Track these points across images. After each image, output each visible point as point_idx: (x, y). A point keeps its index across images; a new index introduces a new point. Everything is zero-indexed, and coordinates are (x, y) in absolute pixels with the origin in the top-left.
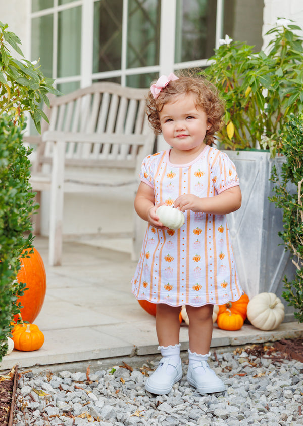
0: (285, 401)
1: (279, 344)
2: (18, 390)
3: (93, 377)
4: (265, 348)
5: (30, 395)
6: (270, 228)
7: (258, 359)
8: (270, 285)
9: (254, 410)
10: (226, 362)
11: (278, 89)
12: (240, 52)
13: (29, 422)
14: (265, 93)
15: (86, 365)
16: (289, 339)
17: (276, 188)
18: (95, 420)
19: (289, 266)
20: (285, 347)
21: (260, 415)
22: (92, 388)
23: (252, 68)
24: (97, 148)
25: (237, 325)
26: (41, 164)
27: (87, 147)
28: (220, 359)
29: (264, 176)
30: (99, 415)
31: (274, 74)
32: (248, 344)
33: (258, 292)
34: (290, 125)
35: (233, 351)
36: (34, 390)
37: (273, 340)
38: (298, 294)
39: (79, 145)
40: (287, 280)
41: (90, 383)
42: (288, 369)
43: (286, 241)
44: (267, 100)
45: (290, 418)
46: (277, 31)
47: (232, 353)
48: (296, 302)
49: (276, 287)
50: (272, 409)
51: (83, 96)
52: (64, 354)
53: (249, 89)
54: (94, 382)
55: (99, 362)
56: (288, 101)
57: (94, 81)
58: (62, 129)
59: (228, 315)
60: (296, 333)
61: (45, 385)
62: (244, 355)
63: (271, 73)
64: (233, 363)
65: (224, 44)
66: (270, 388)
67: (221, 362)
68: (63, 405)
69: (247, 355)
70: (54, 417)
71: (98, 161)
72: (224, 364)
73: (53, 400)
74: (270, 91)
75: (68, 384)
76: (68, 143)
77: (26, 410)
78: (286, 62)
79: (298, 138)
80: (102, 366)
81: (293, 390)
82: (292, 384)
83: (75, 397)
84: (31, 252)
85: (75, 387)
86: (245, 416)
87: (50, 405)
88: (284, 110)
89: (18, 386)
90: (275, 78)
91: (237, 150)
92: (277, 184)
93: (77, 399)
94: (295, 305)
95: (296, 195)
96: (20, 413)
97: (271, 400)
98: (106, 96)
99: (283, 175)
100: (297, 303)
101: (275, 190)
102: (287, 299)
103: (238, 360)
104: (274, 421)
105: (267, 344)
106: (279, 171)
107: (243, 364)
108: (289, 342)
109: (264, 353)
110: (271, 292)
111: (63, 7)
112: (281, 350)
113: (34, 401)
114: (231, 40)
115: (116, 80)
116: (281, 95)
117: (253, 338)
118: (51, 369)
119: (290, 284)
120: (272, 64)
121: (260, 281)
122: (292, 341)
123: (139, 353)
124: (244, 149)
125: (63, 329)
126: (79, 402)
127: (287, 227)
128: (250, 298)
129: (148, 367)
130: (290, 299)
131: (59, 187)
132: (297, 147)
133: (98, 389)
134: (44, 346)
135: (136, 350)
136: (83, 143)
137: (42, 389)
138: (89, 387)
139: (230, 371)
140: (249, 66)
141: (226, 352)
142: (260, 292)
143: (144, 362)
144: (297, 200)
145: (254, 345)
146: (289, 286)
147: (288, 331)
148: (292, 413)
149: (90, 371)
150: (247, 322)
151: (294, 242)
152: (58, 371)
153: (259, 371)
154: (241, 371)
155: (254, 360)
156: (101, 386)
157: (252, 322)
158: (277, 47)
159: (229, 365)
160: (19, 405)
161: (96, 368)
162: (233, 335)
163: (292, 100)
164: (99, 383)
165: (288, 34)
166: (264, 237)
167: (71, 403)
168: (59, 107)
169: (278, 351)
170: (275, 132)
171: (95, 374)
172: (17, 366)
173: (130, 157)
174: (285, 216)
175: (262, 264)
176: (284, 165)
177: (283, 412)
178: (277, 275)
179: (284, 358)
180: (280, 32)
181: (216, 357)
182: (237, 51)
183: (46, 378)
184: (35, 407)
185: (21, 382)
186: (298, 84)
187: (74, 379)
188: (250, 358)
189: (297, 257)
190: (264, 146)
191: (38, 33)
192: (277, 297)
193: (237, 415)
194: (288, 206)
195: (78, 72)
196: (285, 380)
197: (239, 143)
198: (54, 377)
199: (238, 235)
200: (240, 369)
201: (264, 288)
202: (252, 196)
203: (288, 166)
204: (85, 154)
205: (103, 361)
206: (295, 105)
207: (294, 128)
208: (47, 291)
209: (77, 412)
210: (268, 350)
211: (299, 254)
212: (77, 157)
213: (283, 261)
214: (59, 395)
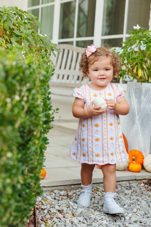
3: (70, 194)
5: (41, 201)
7: (150, 187)
10: (134, 188)
13: (43, 216)
15: (67, 188)
18: (74, 216)
22: (70, 199)
24: (61, 77)
25: (139, 170)
32: (144, 179)
33: (148, 153)
35: (137, 183)
36: (43, 199)
41: (69, 196)
52: (56, 182)
54: (71, 196)
55: (73, 186)
59: (134, 164)
61: (48, 197)
62: (142, 185)
64: (137, 189)
65: (136, 29)
68: (57, 207)
69: (144, 185)
71: (61, 83)
73: (52, 205)
75: (58, 197)
77: (40, 210)
80: (74, 188)
83: (63, 204)
85: (62, 198)
87: (52, 207)
91: (141, 82)
96: (38, 211)
98: (66, 51)
103: (139, 187)
107: (143, 189)
111: (44, 6)
113: (43, 205)
114: (140, 27)
117: (146, 176)
118: (50, 189)
126: (65, 206)
128: (144, 156)
133: (73, 199)
137: (46, 199)
138: (69, 199)
139: (136, 192)
140: (149, 41)
141: (133, 183)
143: (94, 187)
145: (147, 180)
149: (69, 190)
150: (143, 168)
152: (53, 190)
155: (147, 187)
156: (74, 198)
157: (146, 168)
160: (37, 207)
161: (71, 189)
162: (137, 174)
164: (73, 197)
167: (61, 206)
171: (70, 192)
173: (78, 82)
182: (143, 33)
184: (45, 208)
187: (61, 194)
188: (145, 186)
199: (139, 125)
202: (147, 106)
209: (65, 211)
214: (55, 202)
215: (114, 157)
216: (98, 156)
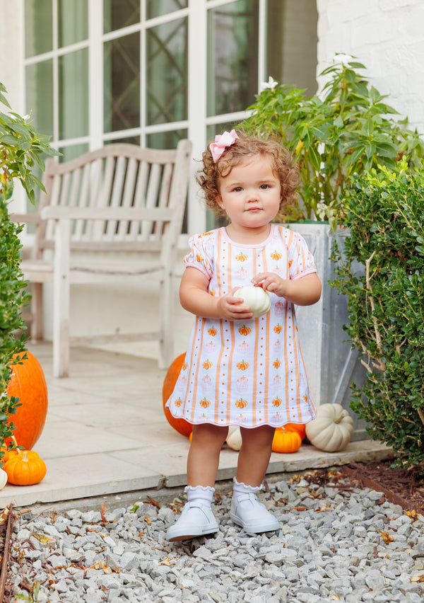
0: (357, 540)
1: (347, 468)
2: (14, 535)
3: (109, 517)
4: (329, 473)
5: (28, 541)
6: (332, 320)
7: (321, 488)
8: (334, 393)
9: (317, 553)
10: (280, 494)
11: (337, 143)
12: (288, 97)
13: (28, 576)
14: (321, 149)
15: (101, 501)
16: (361, 462)
17: (338, 269)
18: (113, 571)
19: (357, 368)
20: (355, 472)
21: (324, 560)
22: (109, 530)
23: (303, 117)
24: (112, 226)
25: (293, 446)
26: (42, 250)
27: (99, 226)
28: (272, 489)
29: (323, 255)
30: (118, 565)
31: (332, 124)
32: (308, 469)
33: (319, 403)
34: (353, 188)
35: (289, 479)
37: (340, 464)
38: (370, 403)
39: (89, 223)
40: (355, 386)
41: (105, 524)
42: (359, 500)
43: (353, 336)
44: (324, 158)
45: (363, 563)
46: (334, 70)
47: (288, 482)
48: (367, 414)
49: (342, 396)
50: (339, 551)
51: (92, 162)
52: (72, 488)
53: (300, 144)
54: (111, 522)
55: (117, 498)
56: (350, 159)
57: (106, 143)
58: (67, 203)
59: (282, 433)
60: (368, 453)
61: (48, 529)
62: (303, 483)
63: (327, 123)
64: (290, 494)
65: (268, 89)
66: (336, 524)
67: (274, 493)
68: (71, 554)
69: (308, 484)
70: (60, 568)
71: (113, 244)
72: (278, 496)
73: (58, 547)
74: (327, 146)
75: (77, 526)
76: (74, 221)
77: (24, 561)
78: (348, 109)
79: (364, 204)
80: (121, 502)
81: (367, 527)
82: (365, 519)
83: (86, 543)
84: (25, 357)
85: (87, 531)
86: (305, 561)
87: (55, 554)
88: (346, 170)
89: (14, 531)
90: (334, 129)
91: (287, 222)
92: (339, 264)
93: (90, 545)
94: (366, 417)
95: (363, 278)
96: (16, 565)
97: (339, 540)
98: (121, 161)
99: (347, 252)
100: (369, 416)
101: (337, 271)
102: (355, 409)
103: (295, 490)
104: (342, 567)
105: (332, 469)
106: (341, 247)
107: (302, 495)
108: (361, 466)
109: (328, 481)
110: (336, 402)
111: (65, 50)
112: (349, 476)
113: (34, 549)
114: (276, 83)
115: (134, 141)
116: (342, 151)
117: (313, 462)
118: (56, 508)
119: (359, 391)
120: (328, 112)
121: (321, 389)
122: (365, 464)
123: (168, 484)
124: (297, 221)
125: (71, 456)
126: (91, 549)
127: (353, 318)
129: (181, 502)
130: (360, 411)
131: (64, 277)
132: (363, 215)
133: (117, 531)
134: (46, 478)
135: (164, 481)
136: (93, 220)
137: (45, 533)
138: (105, 529)
139: (286, 504)
140: (300, 115)
141: (280, 480)
142: (322, 403)
143: (175, 496)
144: (365, 283)
145: (316, 471)
146: (358, 394)
147: (359, 452)
148: (365, 555)
149: (106, 509)
150: (306, 442)
151: (362, 338)
152: (65, 510)
153: (323, 504)
154: (299, 505)
155: (316, 489)
156: (119, 528)
157: (313, 441)
158: (335, 90)
159: (284, 496)
160: (15, 554)
161: (114, 505)
162: (288, 458)
163: (356, 156)
164: (118, 524)
165: (348, 73)
166: (324, 332)
167: (81, 550)
168: (62, 176)
169: (346, 477)
170: (335, 198)
171: (112, 512)
172: (12, 505)
174: (351, 305)
175: (323, 367)
176: (348, 239)
177: (353, 555)
178: (343, 381)
179: (354, 486)
180: (337, 71)
181: (267, 486)
182: (284, 97)
183: (49, 520)
184: (36, 556)
185: (16, 525)
186: (364, 136)
187: (85, 520)
188: (310, 487)
189: (367, 355)
190: (322, 216)
191: (33, 84)
192: (344, 408)
193: (295, 560)
194: (354, 292)
195: (85, 132)
196: (356, 514)
197: (290, 213)
198: (60, 518)
200: (298, 501)
201: (327, 398)
203: (352, 241)
204: (97, 235)
205: (122, 496)
206: (360, 163)
207: (358, 191)
208: (49, 409)
209: (89, 562)
210: (334, 477)
211: (369, 352)
212: (86, 239)
213: (349, 363)
214: (66, 540)
215: (281, 410)
216: (241, 404)
